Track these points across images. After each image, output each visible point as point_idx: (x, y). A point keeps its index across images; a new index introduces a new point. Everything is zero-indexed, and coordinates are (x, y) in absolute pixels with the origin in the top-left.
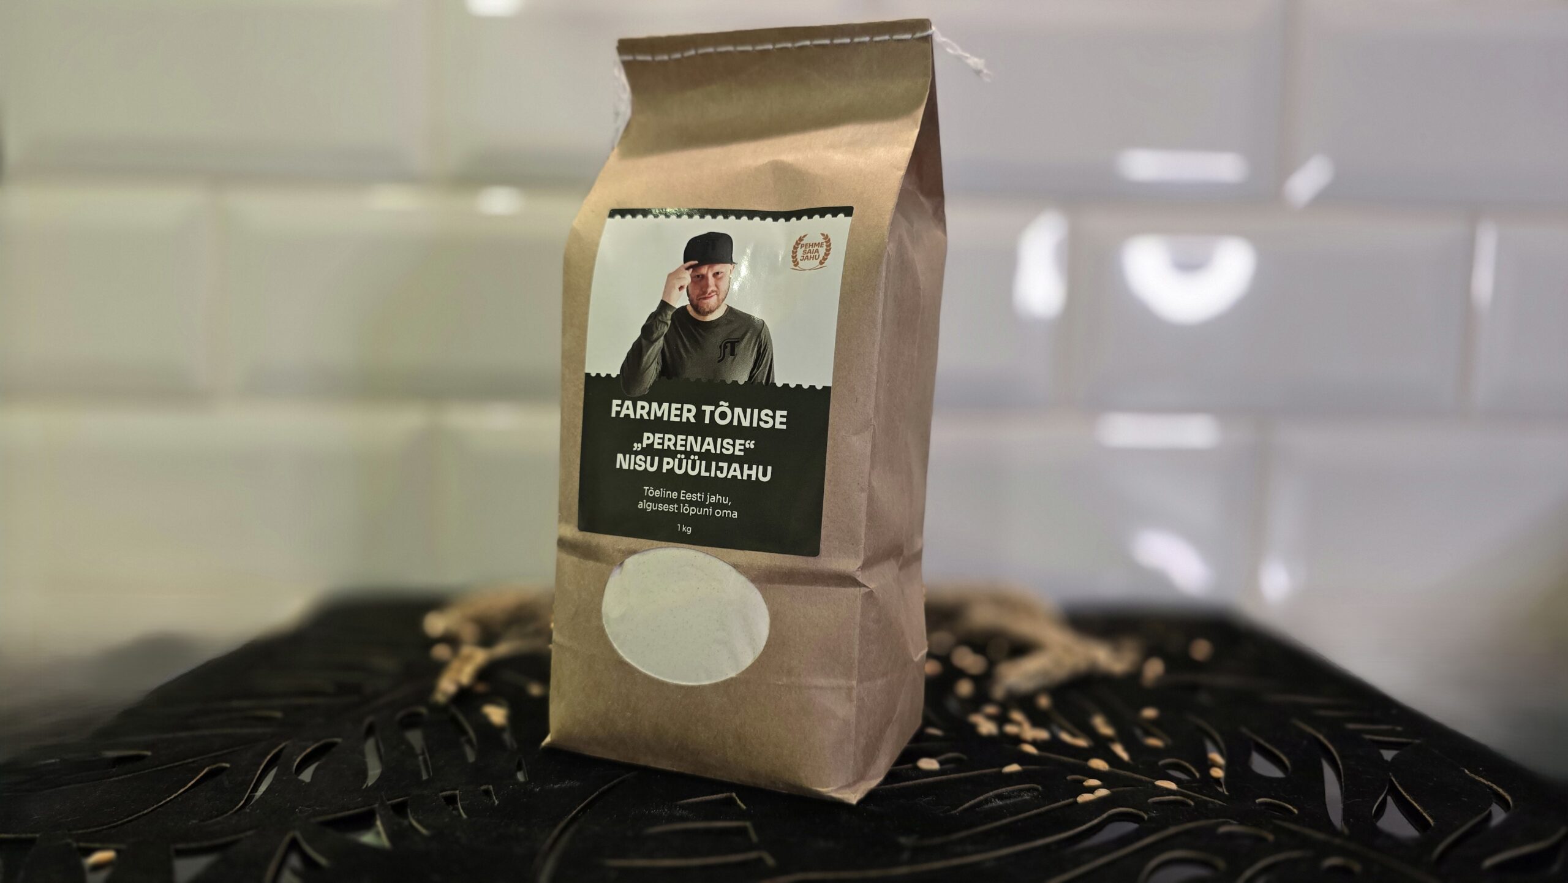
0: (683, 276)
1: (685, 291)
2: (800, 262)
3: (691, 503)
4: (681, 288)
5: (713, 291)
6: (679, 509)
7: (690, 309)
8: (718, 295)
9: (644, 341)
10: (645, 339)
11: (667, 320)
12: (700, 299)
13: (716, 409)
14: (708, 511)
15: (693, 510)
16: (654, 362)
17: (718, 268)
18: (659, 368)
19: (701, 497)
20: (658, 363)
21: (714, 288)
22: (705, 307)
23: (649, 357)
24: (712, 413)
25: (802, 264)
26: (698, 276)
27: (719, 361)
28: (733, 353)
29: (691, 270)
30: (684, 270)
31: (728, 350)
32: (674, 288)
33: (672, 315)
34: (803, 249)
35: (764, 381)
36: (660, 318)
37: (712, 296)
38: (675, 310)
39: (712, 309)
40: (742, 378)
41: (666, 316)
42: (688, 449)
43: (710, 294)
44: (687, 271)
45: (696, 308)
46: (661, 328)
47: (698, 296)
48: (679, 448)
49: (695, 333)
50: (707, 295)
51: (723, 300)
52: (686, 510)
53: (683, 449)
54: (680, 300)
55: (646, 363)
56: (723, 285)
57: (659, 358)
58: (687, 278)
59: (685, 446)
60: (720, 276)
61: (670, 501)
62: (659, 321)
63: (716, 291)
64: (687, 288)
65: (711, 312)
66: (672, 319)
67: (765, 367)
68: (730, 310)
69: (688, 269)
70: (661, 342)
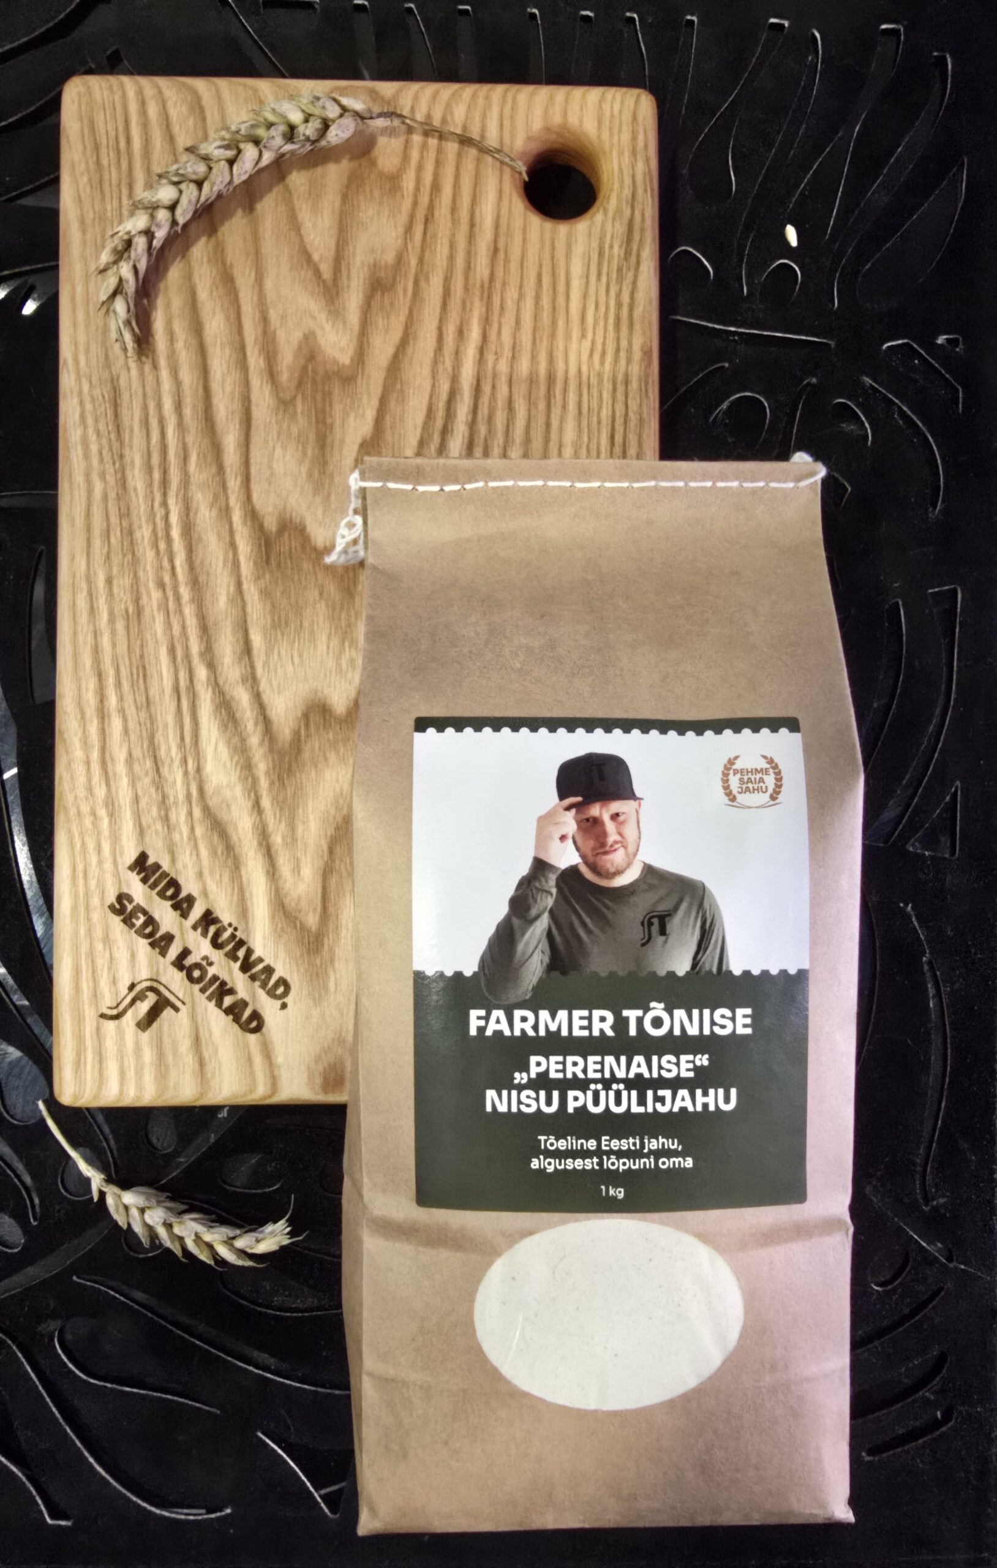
0: (562, 819)
1: (570, 842)
2: (738, 796)
3: (620, 1154)
4: (563, 838)
5: (616, 842)
6: (600, 1164)
7: (584, 869)
8: (625, 847)
9: (516, 922)
10: (518, 918)
11: (551, 887)
12: (597, 854)
13: (645, 1013)
14: (649, 1163)
15: (624, 1164)
16: (537, 952)
17: (616, 806)
18: (547, 960)
19: (634, 1144)
20: (542, 952)
21: (618, 838)
22: (609, 866)
23: (527, 944)
24: (640, 1021)
25: (741, 798)
26: (588, 820)
27: (643, 945)
28: (663, 932)
29: (573, 811)
30: (562, 810)
31: (655, 928)
32: (552, 838)
33: (557, 879)
34: (738, 776)
35: (715, 970)
36: (537, 884)
37: (615, 850)
38: (559, 872)
39: (620, 868)
40: (682, 966)
41: (547, 882)
42: (607, 1075)
43: (612, 846)
44: (567, 812)
45: (594, 868)
46: (541, 899)
47: (593, 849)
48: (591, 1075)
49: (596, 902)
50: (607, 848)
51: (635, 854)
52: (613, 1164)
53: (598, 1075)
54: (566, 857)
55: (524, 953)
56: (630, 831)
57: (544, 945)
58: (569, 823)
59: (602, 1071)
60: (621, 818)
61: (585, 1154)
62: (536, 888)
63: (621, 842)
64: (573, 838)
65: (619, 872)
66: (558, 886)
67: (715, 948)
68: (649, 870)
69: (568, 809)
70: (544, 922)
